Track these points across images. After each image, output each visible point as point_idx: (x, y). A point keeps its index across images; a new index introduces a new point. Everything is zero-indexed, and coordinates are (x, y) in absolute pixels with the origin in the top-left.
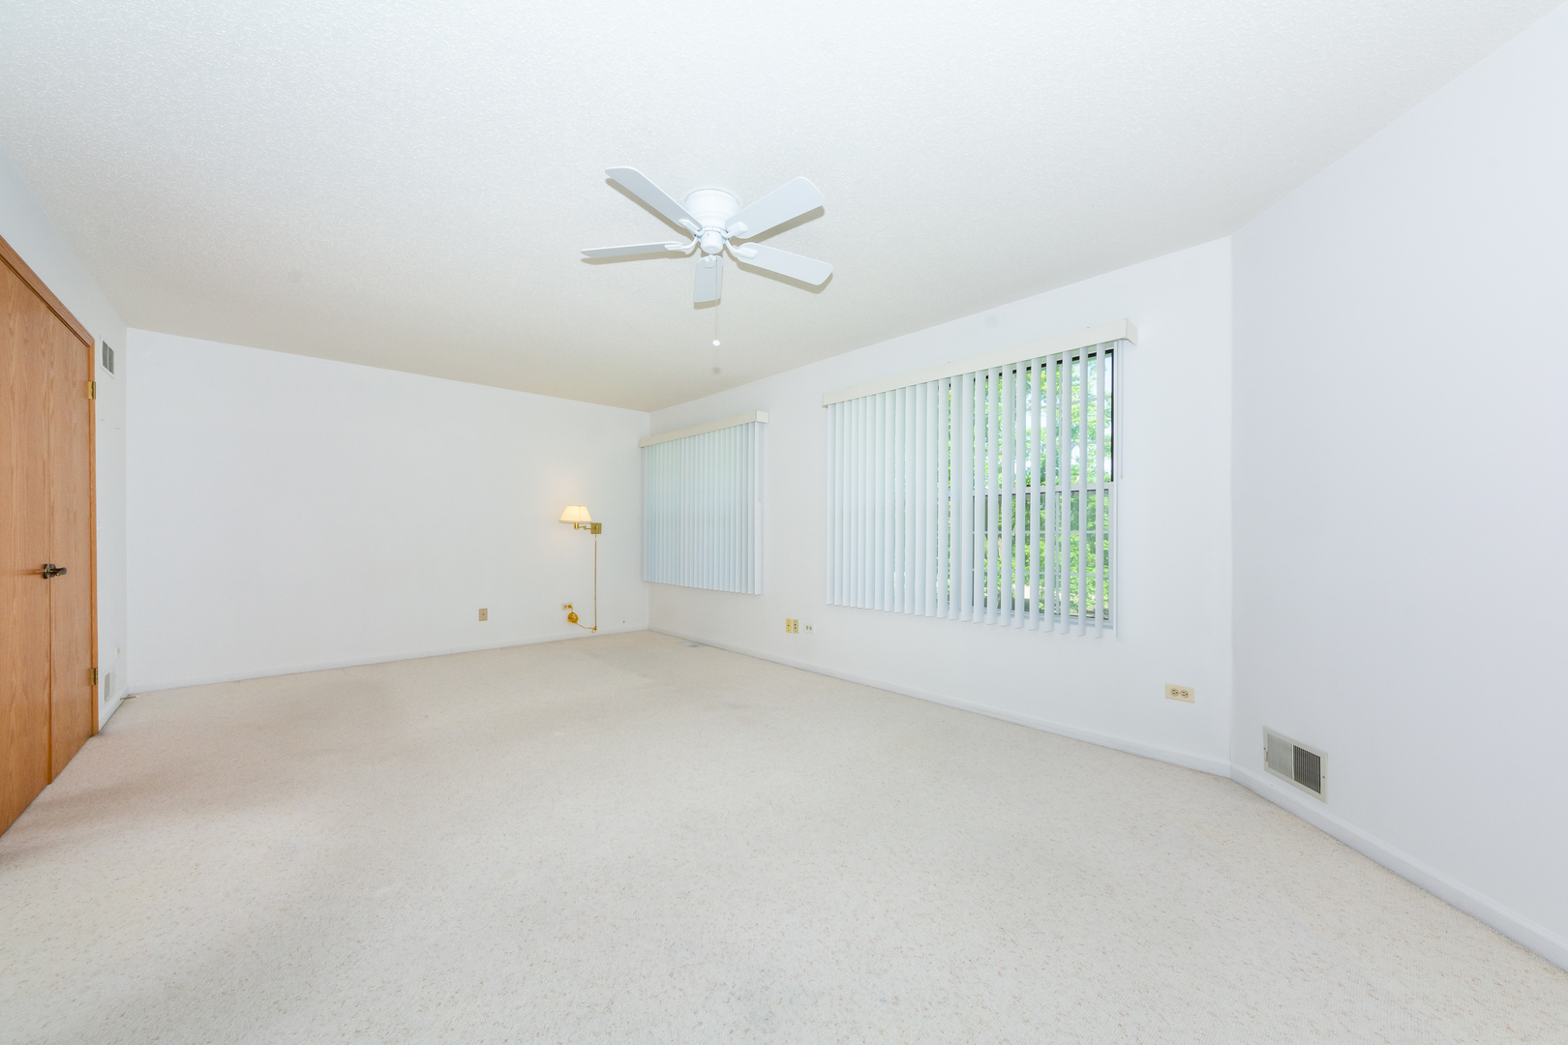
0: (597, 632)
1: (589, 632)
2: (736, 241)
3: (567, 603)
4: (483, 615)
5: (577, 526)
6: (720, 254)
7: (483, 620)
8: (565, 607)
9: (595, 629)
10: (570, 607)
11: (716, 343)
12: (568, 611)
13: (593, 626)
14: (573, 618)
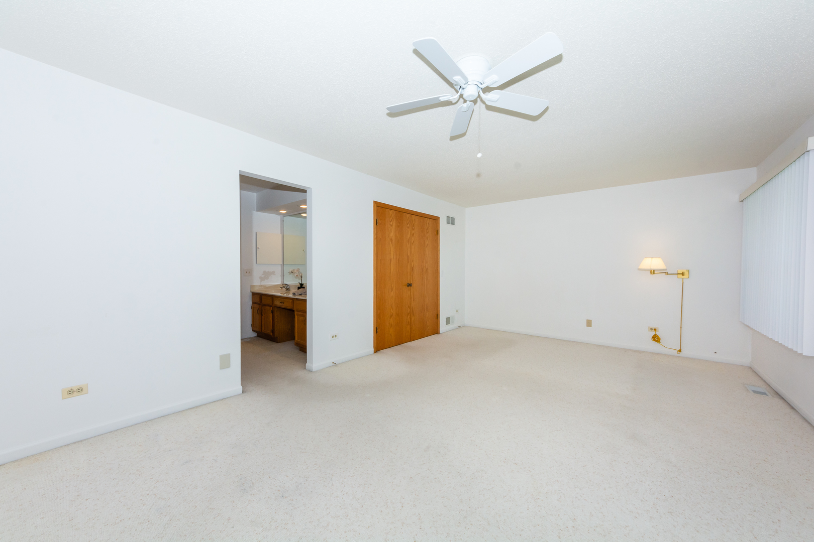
0: (681, 354)
1: (675, 353)
2: (487, 90)
3: (654, 326)
4: (589, 323)
5: (653, 272)
6: (475, 102)
7: (589, 326)
8: (651, 329)
9: (680, 351)
10: (655, 330)
11: (479, 155)
12: (653, 333)
13: (679, 349)
14: (656, 339)
